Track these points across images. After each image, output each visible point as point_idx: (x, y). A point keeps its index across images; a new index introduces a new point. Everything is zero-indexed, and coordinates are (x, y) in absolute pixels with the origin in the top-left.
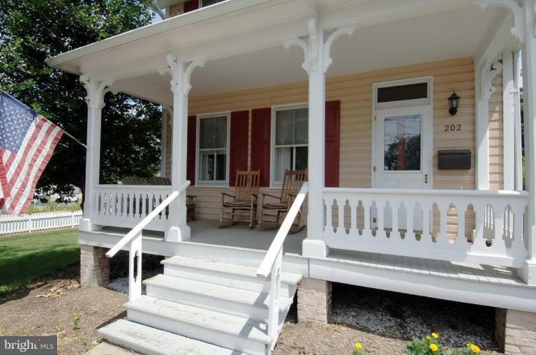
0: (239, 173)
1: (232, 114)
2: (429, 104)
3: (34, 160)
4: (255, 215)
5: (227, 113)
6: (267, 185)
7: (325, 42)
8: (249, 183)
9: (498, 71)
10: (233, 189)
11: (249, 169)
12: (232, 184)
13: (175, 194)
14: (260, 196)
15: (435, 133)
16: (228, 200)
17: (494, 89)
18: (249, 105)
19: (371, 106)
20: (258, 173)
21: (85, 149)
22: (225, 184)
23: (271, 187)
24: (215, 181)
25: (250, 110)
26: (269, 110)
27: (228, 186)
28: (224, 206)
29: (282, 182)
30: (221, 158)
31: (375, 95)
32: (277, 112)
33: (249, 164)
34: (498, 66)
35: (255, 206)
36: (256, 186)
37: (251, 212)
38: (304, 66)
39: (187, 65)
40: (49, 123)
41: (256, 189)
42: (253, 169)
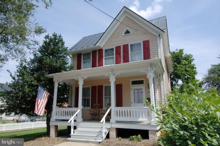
0: (94, 104)
1: (92, 86)
2: (144, 86)
3: (44, 102)
4: (99, 116)
5: (90, 86)
6: (102, 108)
7: (114, 76)
8: (97, 107)
9: (159, 78)
10: (92, 109)
11: (97, 103)
12: (92, 108)
13: (79, 110)
14: (100, 111)
15: (146, 93)
16: (91, 112)
17: (158, 83)
18: (97, 84)
19: (130, 86)
20: (100, 104)
21: (53, 98)
22: (89, 108)
23: (103, 109)
24: (86, 107)
25: (97, 85)
26: (102, 86)
27: (90, 109)
28: (90, 114)
29: (106, 107)
30: (88, 100)
31: (131, 83)
32: (105, 87)
33: (97, 102)
34: (159, 77)
35: (99, 114)
36: (99, 108)
37: (98, 116)
38: (110, 80)
39: (83, 78)
40: (47, 92)
41: (99, 109)
42: (98, 103)
